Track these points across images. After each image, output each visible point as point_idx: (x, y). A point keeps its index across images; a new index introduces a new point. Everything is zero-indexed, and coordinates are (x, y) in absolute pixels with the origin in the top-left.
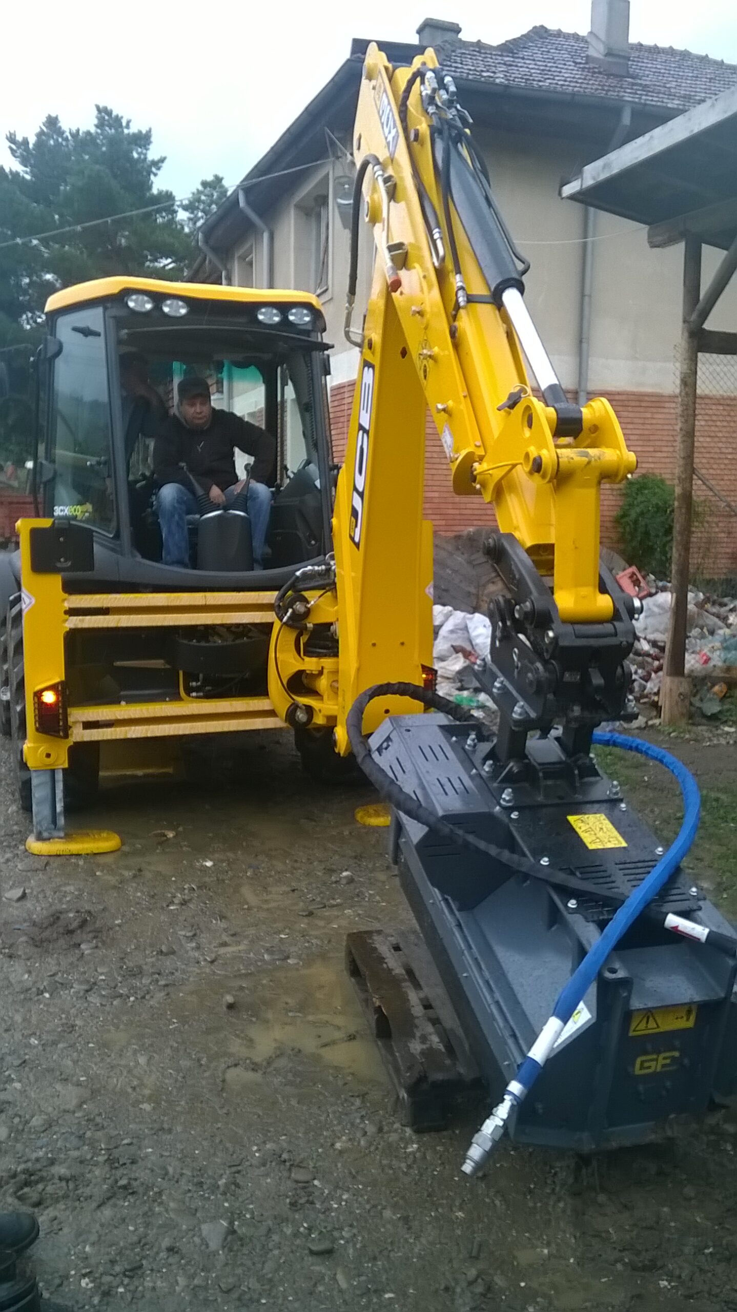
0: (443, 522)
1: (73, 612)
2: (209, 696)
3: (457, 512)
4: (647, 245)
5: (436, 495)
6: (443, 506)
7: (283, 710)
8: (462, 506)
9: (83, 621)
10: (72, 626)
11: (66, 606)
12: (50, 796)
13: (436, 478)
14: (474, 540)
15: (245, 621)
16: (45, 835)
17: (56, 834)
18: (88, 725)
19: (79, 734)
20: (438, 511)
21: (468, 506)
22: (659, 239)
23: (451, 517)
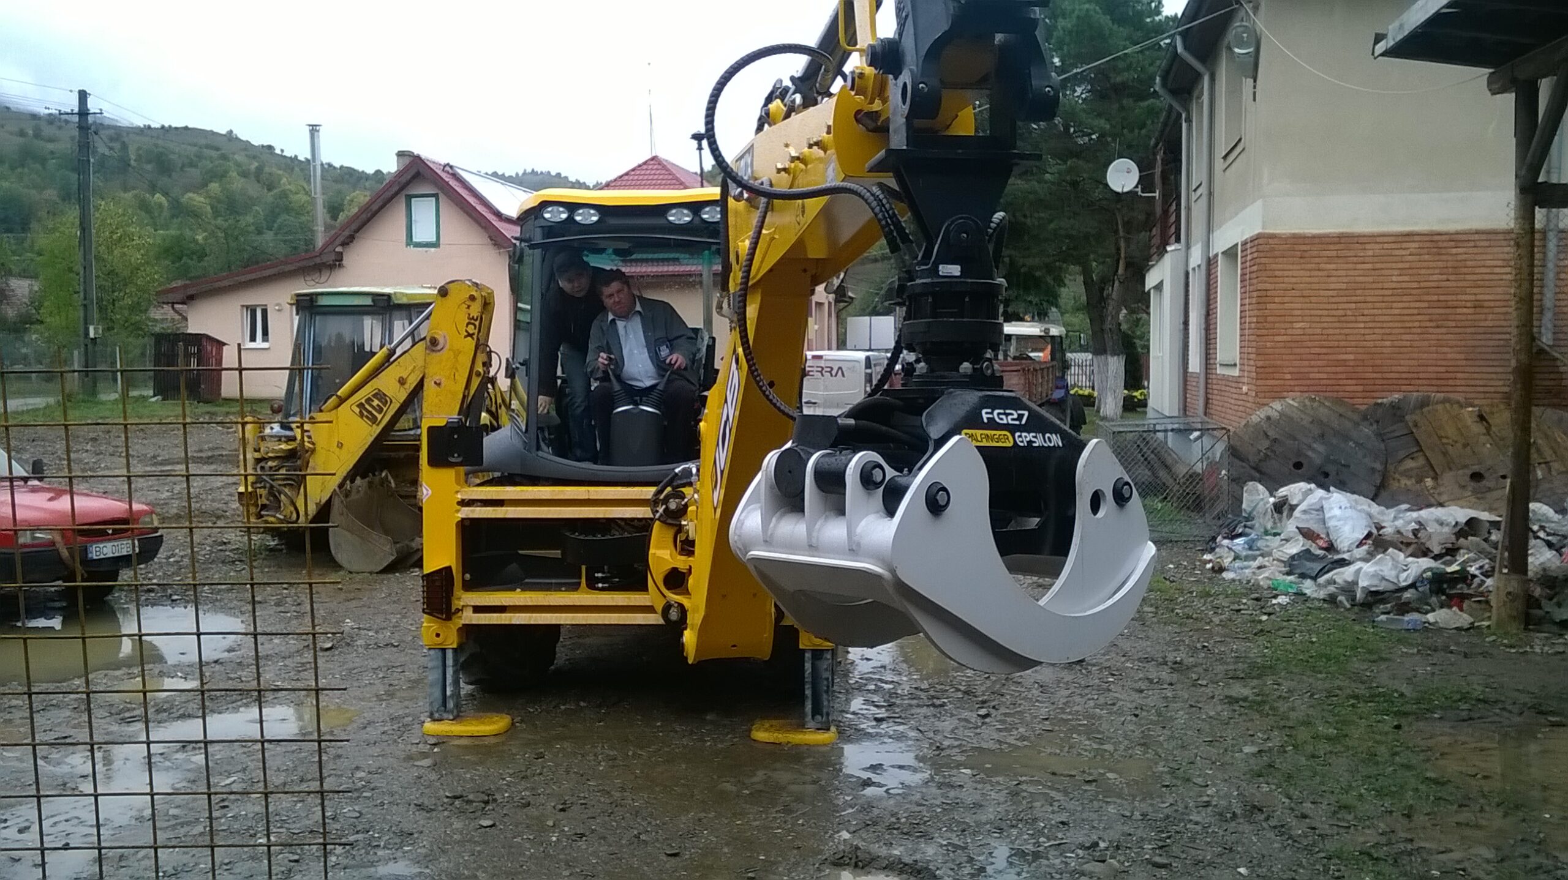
0: (1360, 388)
1: (464, 503)
2: (613, 588)
3: (1379, 375)
4: (1489, 93)
5: (1351, 357)
6: (1360, 369)
7: (659, 606)
8: (1385, 369)
9: (472, 511)
10: (464, 516)
11: (459, 497)
12: (441, 680)
13: (1349, 338)
14: (1399, 408)
15: (627, 516)
16: (436, 716)
17: (445, 715)
18: (477, 609)
19: (469, 617)
20: (1354, 376)
21: (1394, 369)
22: (1495, 86)
23: (1369, 382)
